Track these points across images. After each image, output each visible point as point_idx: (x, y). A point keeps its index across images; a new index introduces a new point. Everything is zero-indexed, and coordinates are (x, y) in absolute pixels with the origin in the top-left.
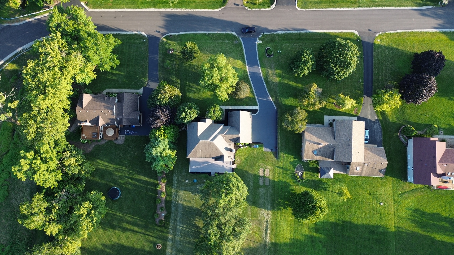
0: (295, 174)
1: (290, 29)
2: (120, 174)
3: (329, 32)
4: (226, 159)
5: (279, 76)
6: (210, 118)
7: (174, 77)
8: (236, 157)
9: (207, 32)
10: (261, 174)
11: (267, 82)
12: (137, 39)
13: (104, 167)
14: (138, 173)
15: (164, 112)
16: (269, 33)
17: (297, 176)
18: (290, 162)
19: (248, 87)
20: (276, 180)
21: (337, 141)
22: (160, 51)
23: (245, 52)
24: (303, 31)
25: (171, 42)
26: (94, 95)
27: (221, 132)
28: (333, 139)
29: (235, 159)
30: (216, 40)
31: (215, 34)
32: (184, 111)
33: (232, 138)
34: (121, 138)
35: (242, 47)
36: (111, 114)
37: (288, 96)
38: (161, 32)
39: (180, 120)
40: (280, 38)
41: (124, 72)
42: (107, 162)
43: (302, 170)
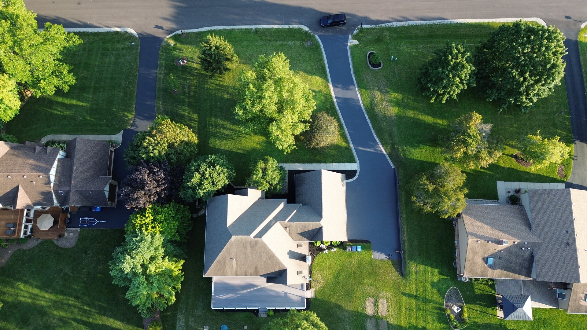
0: (444, 310)
1: (413, 19)
2: (62, 314)
3: (489, 23)
4: (292, 278)
5: (397, 104)
6: (256, 185)
7: (187, 108)
8: (313, 272)
9: (253, 27)
10: (370, 310)
11: (373, 116)
12: (118, 42)
13: (30, 298)
14: (103, 312)
15: (154, 174)
16: (372, 26)
17: (449, 315)
18: (432, 282)
19: (336, 124)
20: (404, 324)
21: (536, 235)
22: (162, 62)
23: (326, 61)
24: (438, 21)
25: (184, 47)
26: (15, 145)
27: (280, 217)
28: (528, 230)
29: (311, 277)
30: (270, 41)
31: (268, 29)
32: (197, 170)
33: (306, 230)
34: (71, 234)
35: (322, 52)
36: (43, 182)
37: (418, 142)
38: (164, 28)
39: (190, 190)
40: (394, 35)
41: (87, 101)
42: (37, 287)
43: (460, 301)
